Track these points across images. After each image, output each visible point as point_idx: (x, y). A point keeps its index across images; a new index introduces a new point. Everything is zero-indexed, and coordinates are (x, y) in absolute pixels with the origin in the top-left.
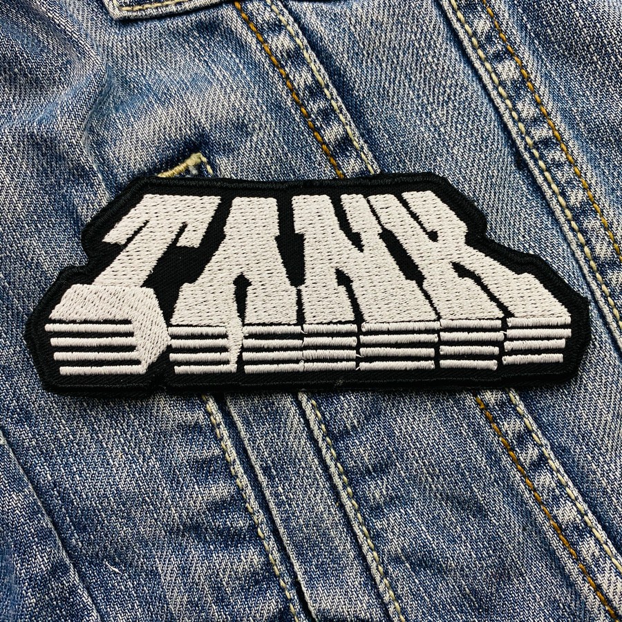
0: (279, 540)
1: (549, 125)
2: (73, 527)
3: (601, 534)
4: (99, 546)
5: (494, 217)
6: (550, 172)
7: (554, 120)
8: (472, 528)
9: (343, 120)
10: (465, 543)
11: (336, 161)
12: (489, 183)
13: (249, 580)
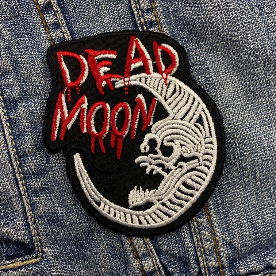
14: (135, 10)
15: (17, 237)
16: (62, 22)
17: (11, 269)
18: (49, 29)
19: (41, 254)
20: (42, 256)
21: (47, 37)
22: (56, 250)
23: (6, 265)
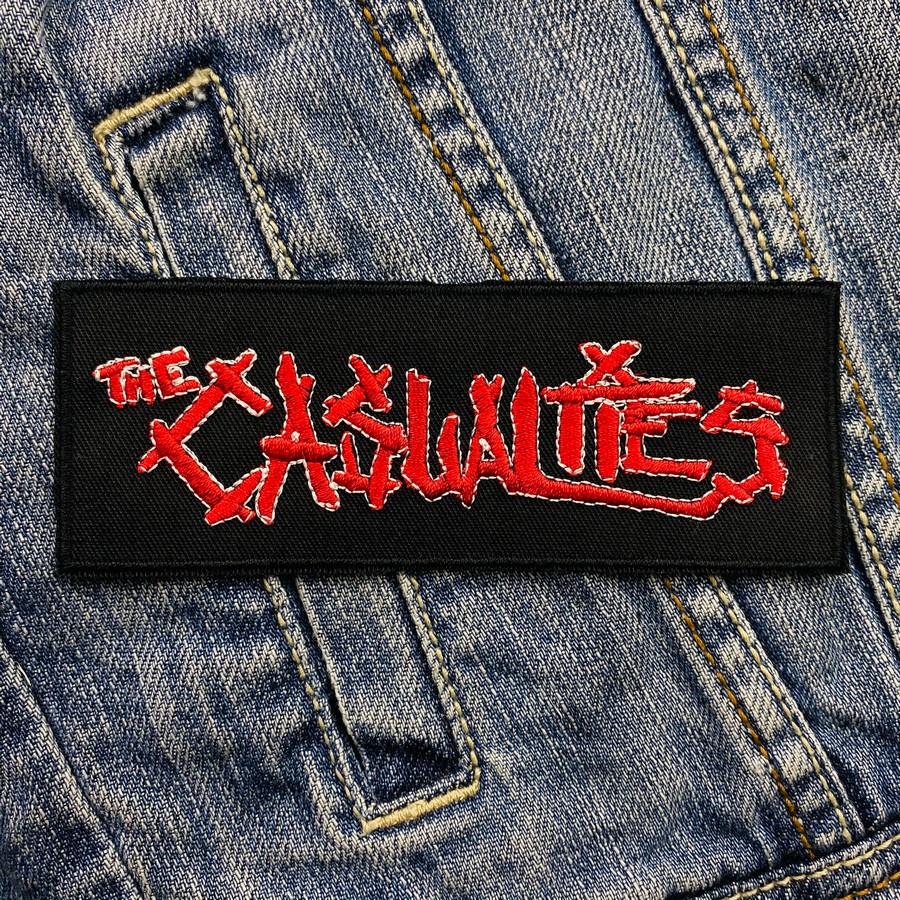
0: (307, 629)
1: (720, 52)
2: (14, 607)
3: (749, 634)
4: (53, 633)
5: (634, 184)
6: (718, 122)
7: (728, 45)
8: (574, 622)
9: (424, 32)
10: (563, 641)
11: (410, 91)
12: (628, 134)
13: (262, 684)
14: (665, 48)
15: (408, 728)
16: (465, 104)
17: (401, 826)
18: (430, 127)
19: (478, 772)
20: (482, 779)
21: (429, 150)
22: (519, 756)
23: (382, 815)
